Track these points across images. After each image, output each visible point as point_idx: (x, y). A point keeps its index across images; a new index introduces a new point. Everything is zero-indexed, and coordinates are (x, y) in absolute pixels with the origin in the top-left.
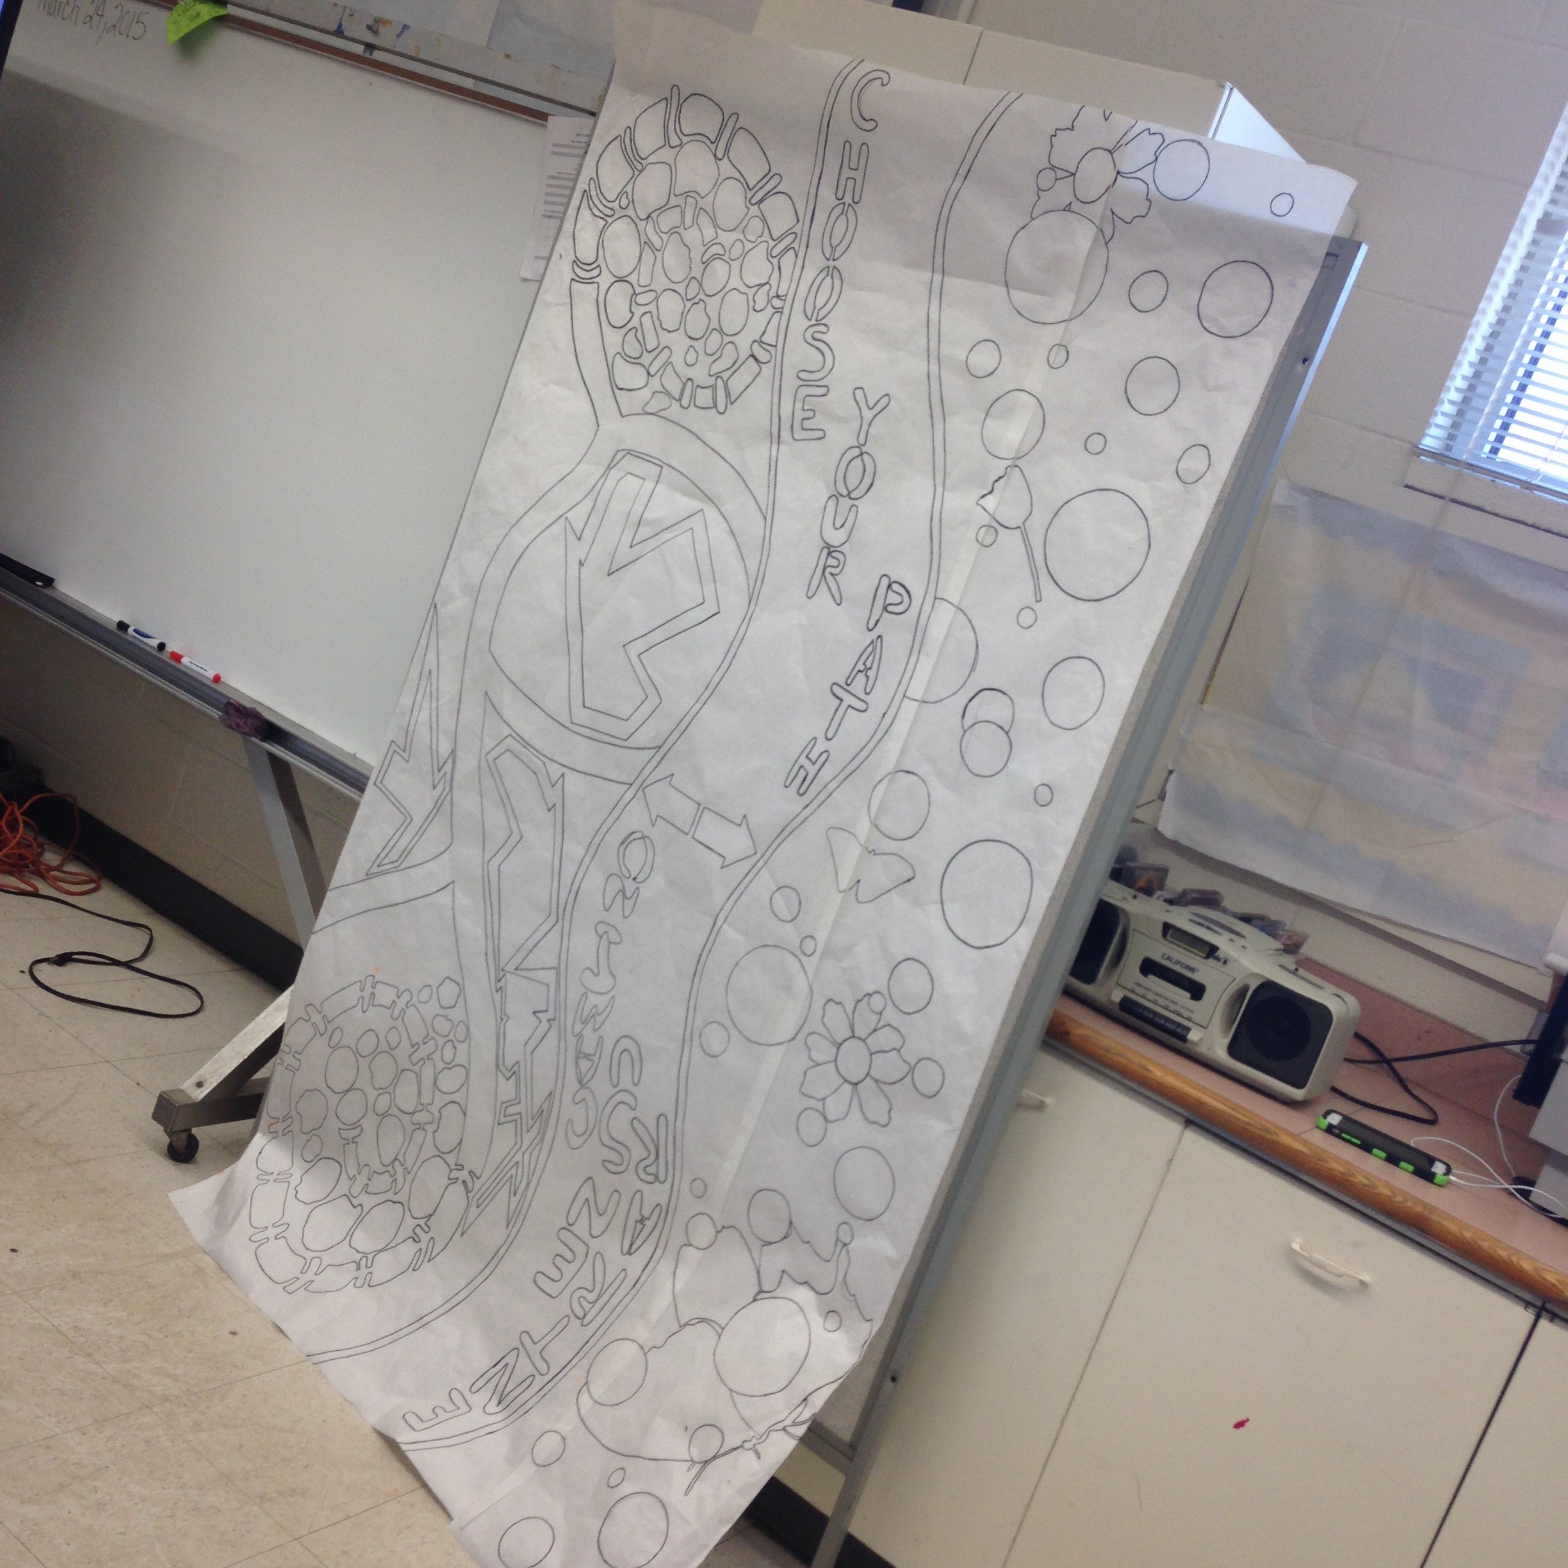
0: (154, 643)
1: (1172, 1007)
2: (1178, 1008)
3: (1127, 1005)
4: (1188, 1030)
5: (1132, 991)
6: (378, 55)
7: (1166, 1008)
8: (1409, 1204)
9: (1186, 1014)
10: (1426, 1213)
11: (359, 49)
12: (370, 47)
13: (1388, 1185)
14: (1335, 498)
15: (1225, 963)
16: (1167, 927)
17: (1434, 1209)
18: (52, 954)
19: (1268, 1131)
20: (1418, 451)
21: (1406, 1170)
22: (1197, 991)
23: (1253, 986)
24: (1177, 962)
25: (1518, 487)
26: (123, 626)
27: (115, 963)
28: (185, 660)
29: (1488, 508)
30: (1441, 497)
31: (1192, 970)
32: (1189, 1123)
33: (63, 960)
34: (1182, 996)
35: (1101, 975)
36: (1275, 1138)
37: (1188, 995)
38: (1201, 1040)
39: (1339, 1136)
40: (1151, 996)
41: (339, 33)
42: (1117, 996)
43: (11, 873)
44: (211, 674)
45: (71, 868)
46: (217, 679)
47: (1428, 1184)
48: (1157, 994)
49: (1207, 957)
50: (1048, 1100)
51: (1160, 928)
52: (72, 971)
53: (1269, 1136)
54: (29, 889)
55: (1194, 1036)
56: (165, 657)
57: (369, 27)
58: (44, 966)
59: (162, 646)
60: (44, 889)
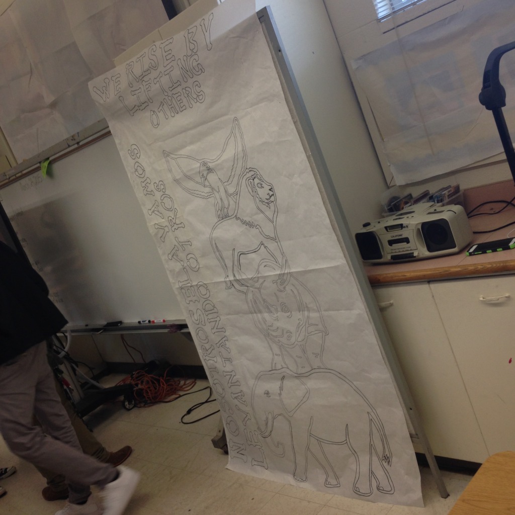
0: (147, 322)
1: (405, 250)
2: (406, 249)
3: (393, 257)
4: (413, 253)
5: (392, 253)
6: (81, 144)
7: (403, 251)
8: (498, 265)
9: (409, 249)
10: (504, 264)
11: (76, 146)
12: (78, 143)
13: (489, 263)
14: (369, 53)
15: (407, 227)
16: (386, 228)
17: (507, 261)
18: (185, 413)
19: (447, 271)
20: (379, 20)
21: (500, 251)
22: (407, 240)
23: (420, 227)
24: (396, 236)
25: (412, 6)
26: (139, 322)
27: (203, 403)
28: (155, 321)
29: (409, 20)
30: (394, 29)
31: (401, 235)
32: (429, 282)
33: (189, 412)
34: (404, 245)
35: (382, 254)
36: (450, 272)
37: (406, 243)
38: (418, 253)
39: (474, 255)
40: (397, 251)
41: (69, 146)
42: (389, 257)
43: (172, 395)
44: (162, 321)
45: (188, 382)
46: (164, 321)
47: (509, 251)
48: (398, 249)
49: (402, 229)
50: (391, 302)
51: (385, 230)
52: (193, 413)
53: (447, 272)
54: (178, 396)
55: (415, 254)
56: (152, 324)
57: (72, 140)
58: (186, 417)
59: (149, 321)
60: (181, 393)
